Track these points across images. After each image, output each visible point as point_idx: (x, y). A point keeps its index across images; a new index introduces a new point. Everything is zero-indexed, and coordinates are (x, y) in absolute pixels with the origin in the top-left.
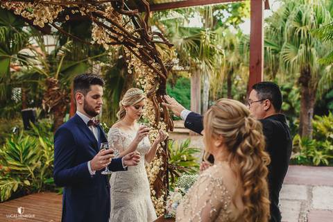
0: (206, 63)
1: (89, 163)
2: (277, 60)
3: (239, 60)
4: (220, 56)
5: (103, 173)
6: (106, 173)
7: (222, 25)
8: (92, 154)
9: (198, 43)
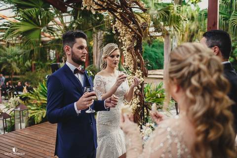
0: (174, 28)
1: (75, 104)
2: (227, 25)
3: (198, 27)
4: (185, 22)
5: (87, 112)
6: (90, 112)
7: (185, 4)
8: (77, 96)
9: (168, 13)
